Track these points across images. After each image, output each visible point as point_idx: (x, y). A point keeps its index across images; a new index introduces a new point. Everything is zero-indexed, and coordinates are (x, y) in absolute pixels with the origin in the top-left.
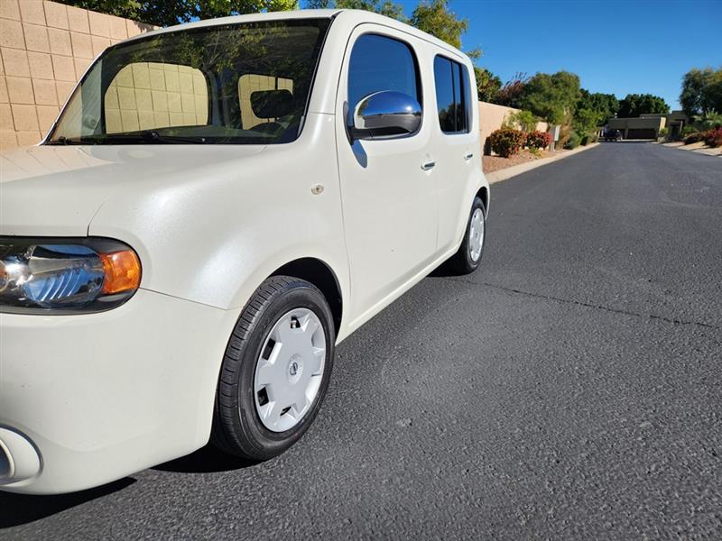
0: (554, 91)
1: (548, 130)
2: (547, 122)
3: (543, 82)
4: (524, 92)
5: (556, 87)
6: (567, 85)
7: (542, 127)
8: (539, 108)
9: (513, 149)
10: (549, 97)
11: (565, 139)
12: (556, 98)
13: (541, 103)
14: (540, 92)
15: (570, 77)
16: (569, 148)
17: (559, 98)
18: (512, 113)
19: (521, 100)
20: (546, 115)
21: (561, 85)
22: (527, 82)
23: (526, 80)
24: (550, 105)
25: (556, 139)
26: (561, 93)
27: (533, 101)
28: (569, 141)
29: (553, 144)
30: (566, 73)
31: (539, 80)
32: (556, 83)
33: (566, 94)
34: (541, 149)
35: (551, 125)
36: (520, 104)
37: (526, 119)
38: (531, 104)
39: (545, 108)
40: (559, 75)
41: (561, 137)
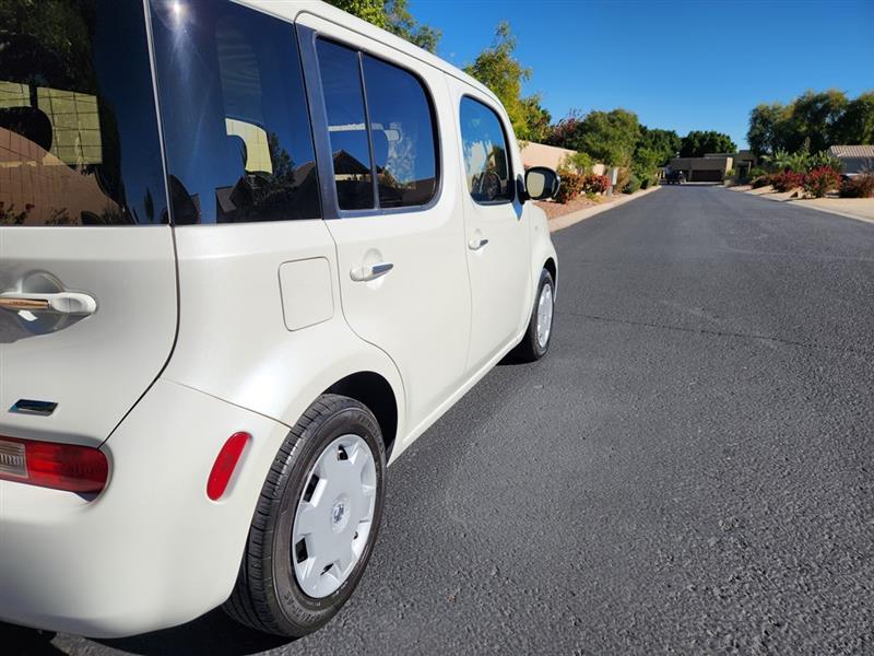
0: (611, 131)
1: (605, 172)
2: (605, 164)
3: (600, 120)
4: (580, 132)
5: (614, 127)
6: (624, 124)
7: (599, 169)
8: (595, 149)
9: (570, 194)
10: (606, 137)
11: (624, 183)
12: (613, 137)
13: (598, 144)
14: (596, 132)
15: (627, 115)
16: (628, 192)
17: (617, 138)
18: (567, 155)
19: (576, 140)
20: (603, 157)
21: (618, 123)
22: (582, 121)
23: (581, 117)
24: (607, 146)
25: (614, 182)
26: (618, 133)
27: (589, 141)
28: (628, 185)
29: (611, 188)
30: (623, 111)
31: (594, 118)
32: (613, 121)
33: (625, 133)
34: (598, 194)
35: (609, 167)
36: (575, 144)
37: (582, 162)
38: (587, 144)
39: (602, 149)
40: (615, 113)
41: (619, 181)
